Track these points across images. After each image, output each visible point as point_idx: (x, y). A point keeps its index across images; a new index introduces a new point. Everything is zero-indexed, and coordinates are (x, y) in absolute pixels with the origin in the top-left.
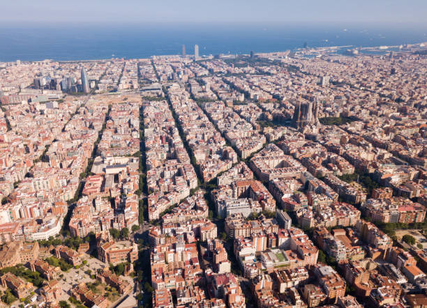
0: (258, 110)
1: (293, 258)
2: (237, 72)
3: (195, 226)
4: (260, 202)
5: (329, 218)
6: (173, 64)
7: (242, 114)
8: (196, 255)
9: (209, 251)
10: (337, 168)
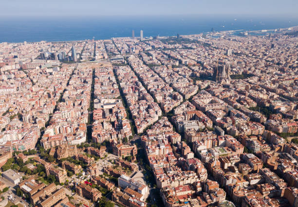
0: (189, 71)
1: (230, 151)
2: (171, 48)
3: (167, 135)
4: (203, 122)
5: (246, 130)
6: (128, 43)
7: (180, 73)
8: (171, 151)
9: (178, 149)
10: (246, 103)
